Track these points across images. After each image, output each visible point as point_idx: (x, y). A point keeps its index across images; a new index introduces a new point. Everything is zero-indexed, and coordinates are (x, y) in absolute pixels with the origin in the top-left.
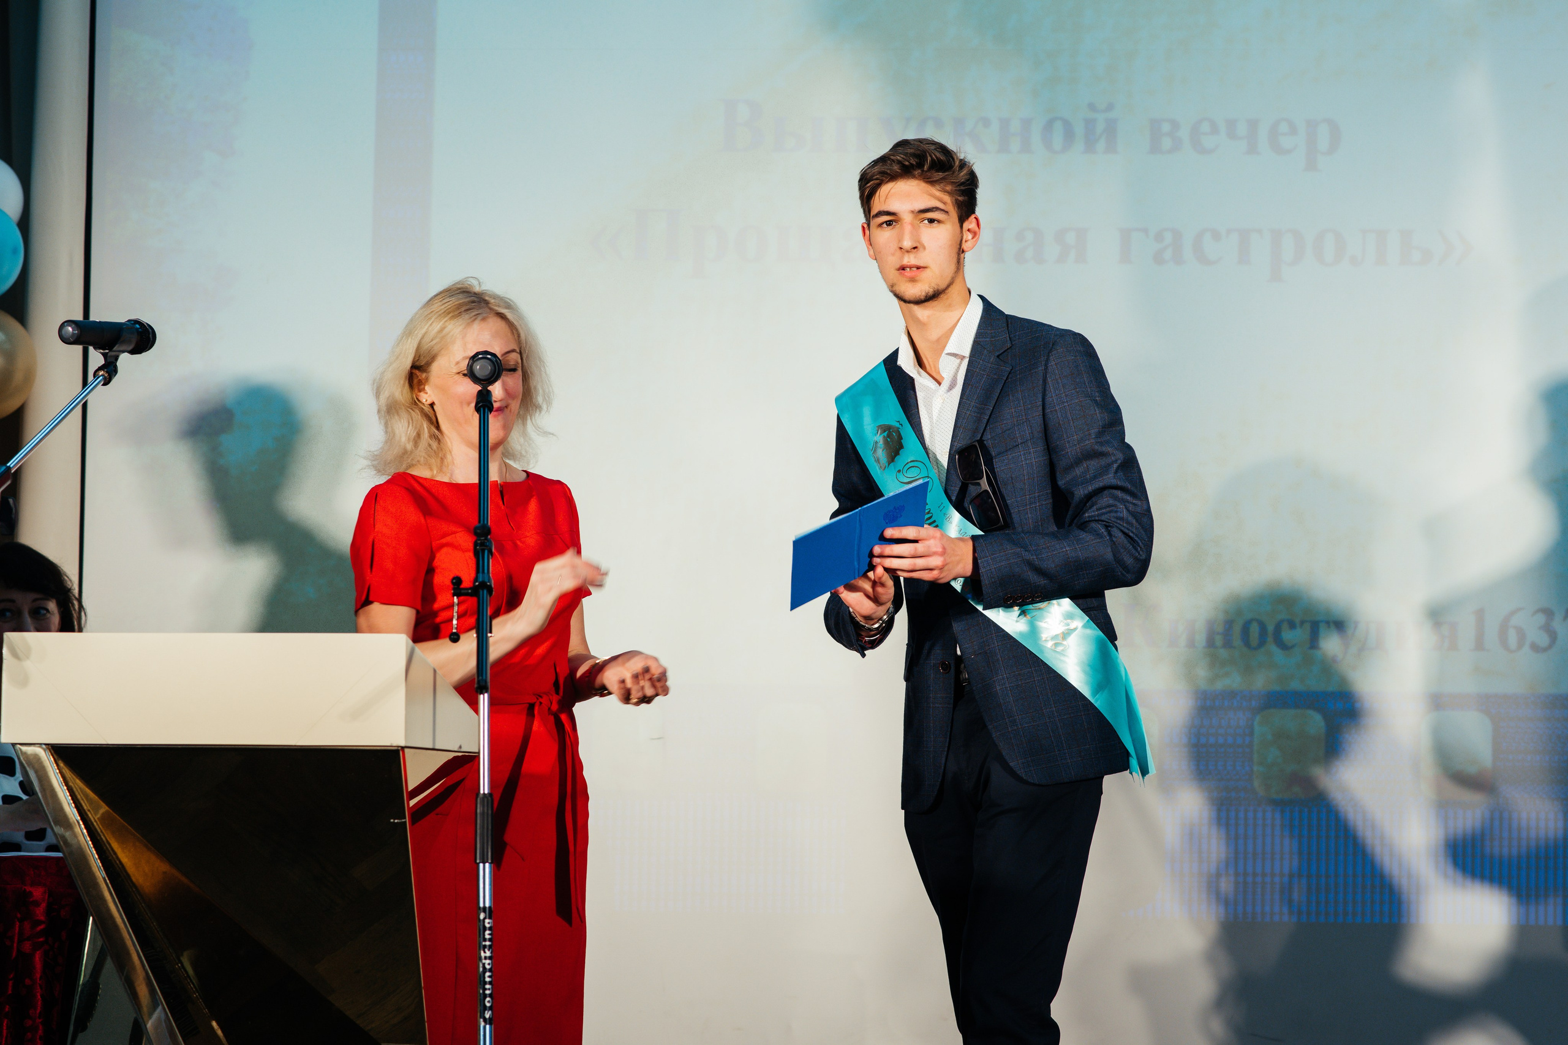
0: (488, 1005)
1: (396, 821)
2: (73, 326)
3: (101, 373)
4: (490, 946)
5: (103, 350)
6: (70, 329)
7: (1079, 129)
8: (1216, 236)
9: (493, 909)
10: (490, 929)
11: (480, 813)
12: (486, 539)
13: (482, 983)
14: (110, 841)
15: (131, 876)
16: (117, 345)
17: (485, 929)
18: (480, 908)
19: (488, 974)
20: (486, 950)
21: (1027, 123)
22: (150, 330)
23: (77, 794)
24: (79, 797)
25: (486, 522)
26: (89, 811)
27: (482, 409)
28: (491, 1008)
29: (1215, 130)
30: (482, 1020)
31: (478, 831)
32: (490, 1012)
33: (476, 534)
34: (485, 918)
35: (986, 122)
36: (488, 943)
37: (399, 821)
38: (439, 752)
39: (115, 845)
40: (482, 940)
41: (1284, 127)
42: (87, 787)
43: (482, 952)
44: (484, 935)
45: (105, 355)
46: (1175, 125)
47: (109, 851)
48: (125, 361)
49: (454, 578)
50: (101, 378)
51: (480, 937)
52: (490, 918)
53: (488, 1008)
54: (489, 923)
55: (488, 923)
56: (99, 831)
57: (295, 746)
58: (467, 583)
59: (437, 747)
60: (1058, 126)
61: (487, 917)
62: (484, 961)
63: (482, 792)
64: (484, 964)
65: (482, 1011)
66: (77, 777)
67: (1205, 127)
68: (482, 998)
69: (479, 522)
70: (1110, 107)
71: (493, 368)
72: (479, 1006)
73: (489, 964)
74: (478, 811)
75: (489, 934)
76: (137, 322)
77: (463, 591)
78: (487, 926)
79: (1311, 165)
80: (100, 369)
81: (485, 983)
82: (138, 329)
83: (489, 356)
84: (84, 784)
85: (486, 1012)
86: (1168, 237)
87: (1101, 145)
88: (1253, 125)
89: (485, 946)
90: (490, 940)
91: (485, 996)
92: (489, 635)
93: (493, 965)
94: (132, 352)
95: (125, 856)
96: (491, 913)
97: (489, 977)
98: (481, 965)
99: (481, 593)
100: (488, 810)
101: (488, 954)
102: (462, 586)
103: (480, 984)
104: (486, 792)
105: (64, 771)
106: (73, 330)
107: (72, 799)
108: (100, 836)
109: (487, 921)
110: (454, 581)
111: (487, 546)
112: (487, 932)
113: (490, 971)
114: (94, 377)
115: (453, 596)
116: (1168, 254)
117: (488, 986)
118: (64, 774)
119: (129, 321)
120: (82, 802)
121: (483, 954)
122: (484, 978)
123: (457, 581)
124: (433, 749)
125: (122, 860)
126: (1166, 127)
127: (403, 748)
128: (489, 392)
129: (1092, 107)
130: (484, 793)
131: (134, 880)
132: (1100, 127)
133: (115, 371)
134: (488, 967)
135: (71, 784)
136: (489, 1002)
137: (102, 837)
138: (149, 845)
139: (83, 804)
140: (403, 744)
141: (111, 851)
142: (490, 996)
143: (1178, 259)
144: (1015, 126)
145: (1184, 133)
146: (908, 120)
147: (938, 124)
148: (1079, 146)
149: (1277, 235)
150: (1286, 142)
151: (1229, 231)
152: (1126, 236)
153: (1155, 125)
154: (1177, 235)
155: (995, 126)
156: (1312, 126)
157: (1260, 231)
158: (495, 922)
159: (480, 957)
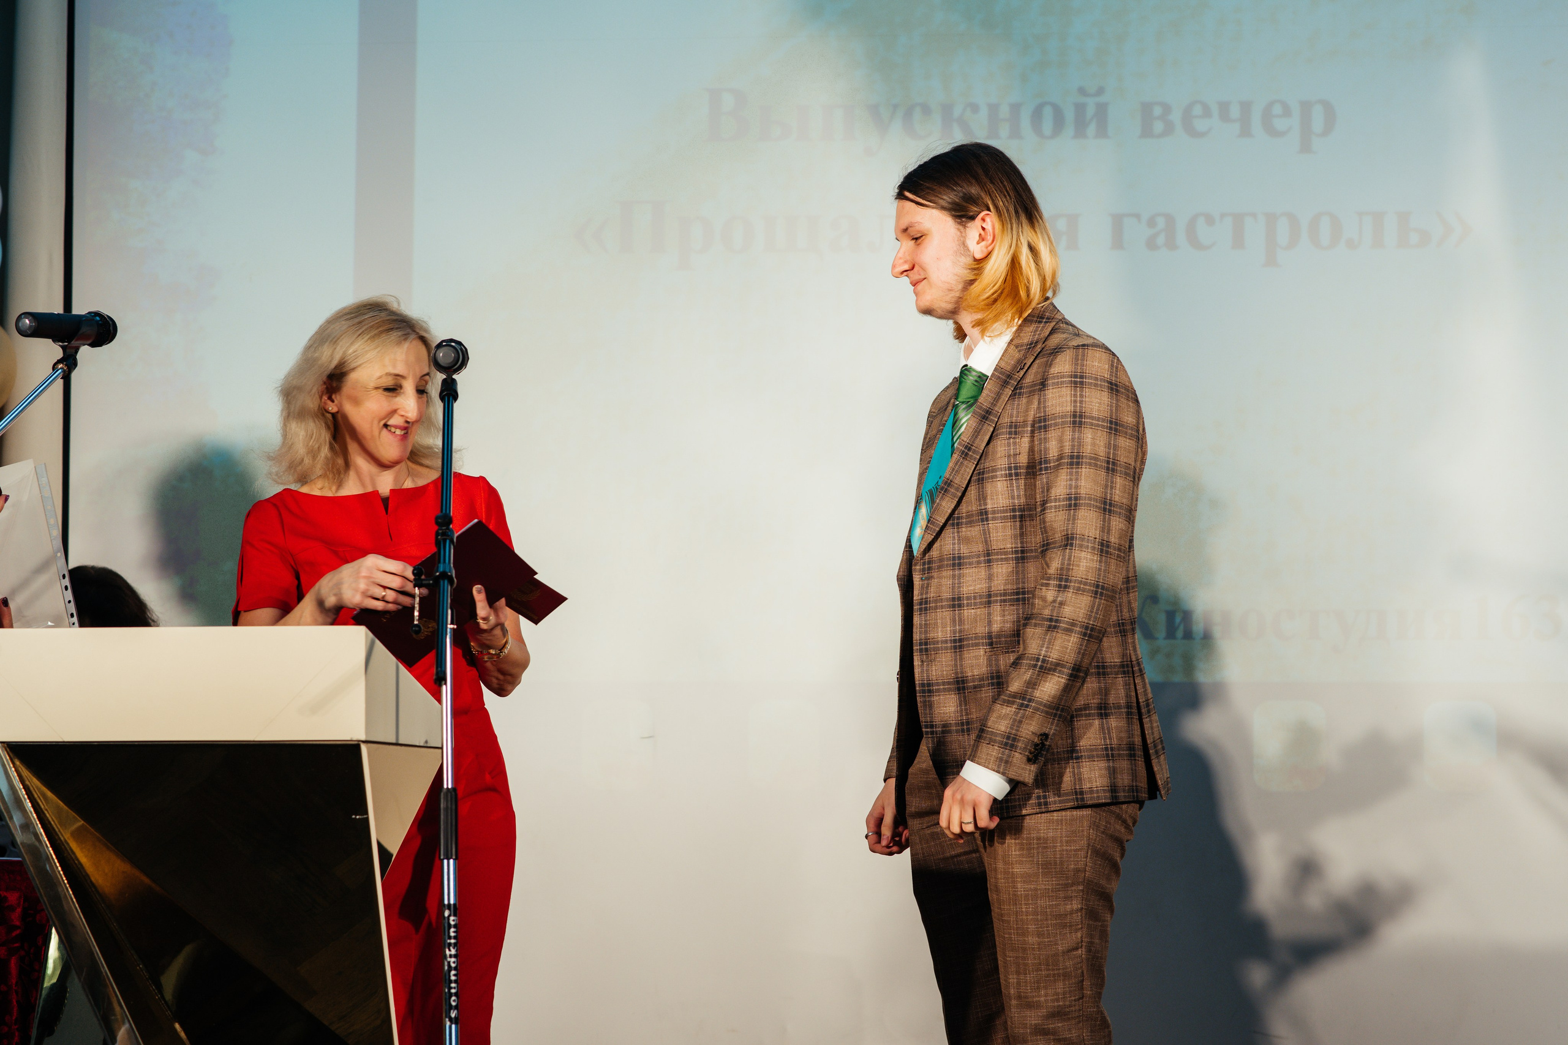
0: (454, 1004)
1: (358, 817)
2: (30, 318)
3: (60, 366)
4: (455, 945)
5: (62, 343)
6: (27, 321)
7: (1069, 115)
8: (1210, 220)
9: (457, 906)
10: (455, 926)
11: (444, 808)
12: (448, 528)
13: (447, 981)
14: (69, 842)
15: (91, 876)
16: (75, 338)
18: (444, 905)
19: (453, 972)
21: (1016, 108)
22: (111, 322)
23: (34, 793)
24: (36, 796)
25: (448, 512)
26: (46, 810)
27: (447, 398)
28: (456, 1007)
29: (1207, 113)
30: (447, 1019)
31: (442, 827)
32: (456, 1011)
33: (437, 523)
34: (449, 916)
35: (975, 108)
36: (453, 941)
37: (360, 817)
38: (403, 748)
39: (74, 845)
40: (447, 938)
41: (1277, 109)
42: (44, 786)
43: (447, 950)
44: (449, 933)
45: (64, 348)
46: (1167, 108)
47: (67, 850)
48: (85, 353)
50: (60, 371)
51: (445, 935)
53: (453, 1008)
54: (454, 920)
55: (452, 920)
56: (57, 830)
57: (254, 741)
59: (401, 742)
60: (1048, 112)
61: (452, 914)
62: (449, 959)
63: (445, 787)
64: (449, 962)
65: (447, 1010)
66: (34, 776)
67: (1197, 110)
68: (447, 997)
69: (442, 511)
70: (1100, 91)
71: (457, 355)
72: (444, 1005)
73: (454, 962)
74: (442, 806)
75: (454, 932)
76: (97, 314)
78: (452, 923)
79: (1306, 147)
80: (59, 362)
82: (99, 321)
83: (453, 344)
84: (40, 782)
85: (452, 1011)
86: (1161, 222)
87: (1092, 129)
88: (1246, 107)
89: (450, 944)
90: (455, 938)
91: (451, 995)
92: (452, 626)
93: (458, 963)
94: (93, 345)
95: (83, 856)
96: (455, 910)
97: (454, 975)
98: (446, 963)
99: (441, 582)
100: (451, 804)
101: (453, 952)
103: (446, 983)
104: (450, 787)
105: (20, 769)
106: (30, 323)
107: (29, 798)
108: (58, 835)
109: (452, 918)
110: (415, 572)
111: (448, 536)
112: (452, 930)
113: (455, 969)
114: (53, 370)
115: (415, 587)
116: (1161, 240)
117: (453, 985)
118: (20, 773)
119: (89, 313)
120: (39, 801)
121: (448, 952)
122: (450, 976)
124: (397, 744)
125: (80, 859)
126: (1157, 111)
127: (364, 742)
128: (454, 381)
129: (1082, 91)
130: (447, 788)
131: (93, 879)
132: (1091, 111)
133: (75, 364)
134: (453, 965)
135: (27, 783)
136: (454, 1001)
137: (61, 836)
138: (109, 844)
139: (41, 803)
140: (363, 738)
141: (70, 851)
142: (456, 994)
143: (1171, 245)
144: (1004, 111)
145: (1176, 117)
146: (895, 107)
147: (926, 110)
148: (1069, 130)
149: (1271, 219)
150: (1280, 124)
151: (1223, 216)
152: (1118, 221)
153: (1146, 109)
154: (1170, 220)
155: (984, 112)
156: (1306, 107)
157: (1254, 215)
158: (460, 920)
159: (446, 955)
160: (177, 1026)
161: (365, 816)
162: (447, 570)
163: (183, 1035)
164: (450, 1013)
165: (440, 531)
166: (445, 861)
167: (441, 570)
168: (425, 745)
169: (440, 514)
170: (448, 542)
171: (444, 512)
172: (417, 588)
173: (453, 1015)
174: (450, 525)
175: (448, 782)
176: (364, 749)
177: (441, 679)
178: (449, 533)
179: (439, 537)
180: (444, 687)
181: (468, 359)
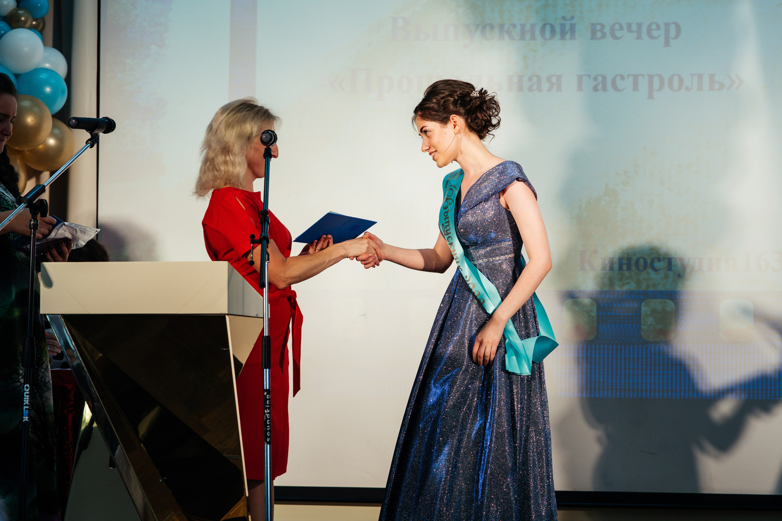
0: (268, 435)
1: (224, 349)
2: (76, 120)
3: (89, 142)
4: (269, 408)
5: (90, 131)
6: (74, 121)
7: (558, 29)
8: (622, 78)
9: (270, 390)
12: (267, 217)
16: (97, 129)
17: (267, 399)
18: (264, 389)
19: (268, 421)
20: (267, 410)
21: (533, 26)
22: (113, 122)
25: (267, 209)
27: (267, 157)
28: (270, 437)
29: (621, 28)
30: (265, 442)
31: (263, 354)
32: (269, 439)
33: (262, 214)
34: (267, 395)
35: (514, 26)
37: (226, 349)
38: (246, 317)
41: (654, 27)
44: (266, 402)
45: (91, 134)
46: (603, 26)
49: (251, 235)
50: (89, 144)
51: (264, 403)
52: (269, 394)
53: (268, 437)
54: (268, 397)
57: (177, 314)
58: (257, 238)
59: (245, 315)
60: (548, 28)
62: (266, 415)
63: (265, 335)
64: (266, 416)
67: (617, 27)
70: (572, 18)
71: (271, 137)
72: (264, 436)
73: (269, 416)
74: (263, 344)
75: (268, 402)
76: (107, 118)
77: (255, 241)
78: (268, 398)
79: (667, 43)
80: (89, 140)
81: (267, 425)
82: (107, 121)
83: (270, 132)
85: (268, 438)
86: (600, 79)
87: (568, 36)
88: (639, 25)
89: (267, 408)
90: (269, 405)
91: (267, 431)
92: (268, 261)
94: (104, 133)
97: (269, 422)
98: (265, 417)
99: (263, 241)
101: (268, 411)
102: (254, 239)
103: (265, 425)
105: (69, 327)
109: (268, 396)
110: (251, 236)
112: (268, 401)
113: (269, 419)
114: (86, 144)
115: (251, 243)
116: (600, 87)
117: (268, 426)
118: (69, 329)
119: (103, 118)
121: (266, 411)
122: (267, 423)
123: (252, 237)
124: (243, 316)
126: (598, 27)
127: (228, 314)
128: (270, 149)
129: (564, 18)
130: (266, 336)
132: (568, 27)
133: (97, 141)
134: (268, 417)
135: (73, 333)
136: (269, 434)
140: (226, 312)
142: (269, 431)
143: (604, 89)
144: (528, 27)
145: (607, 30)
146: (478, 25)
147: (492, 27)
148: (558, 36)
149: (651, 77)
150: (655, 33)
151: (628, 76)
152: (580, 78)
153: (593, 25)
154: (604, 78)
155: (518, 28)
156: (667, 25)
157: (643, 76)
158: (271, 396)
159: (265, 412)
160: (142, 445)
161: (228, 349)
162: (266, 236)
163: (144, 449)
164: (267, 439)
165: (263, 218)
166: (265, 370)
167: (263, 235)
168: (256, 316)
169: (263, 210)
170: (266, 223)
171: (265, 209)
172: (252, 244)
173: (268, 440)
174: (267, 215)
175: (266, 334)
176: (227, 317)
177: (263, 286)
178: (267, 219)
179: (262, 220)
180: (265, 289)
181: (277, 139)
